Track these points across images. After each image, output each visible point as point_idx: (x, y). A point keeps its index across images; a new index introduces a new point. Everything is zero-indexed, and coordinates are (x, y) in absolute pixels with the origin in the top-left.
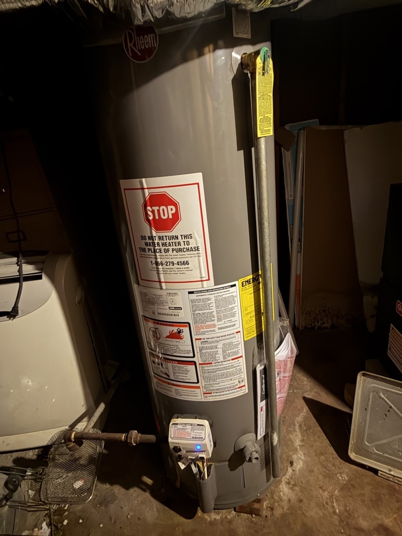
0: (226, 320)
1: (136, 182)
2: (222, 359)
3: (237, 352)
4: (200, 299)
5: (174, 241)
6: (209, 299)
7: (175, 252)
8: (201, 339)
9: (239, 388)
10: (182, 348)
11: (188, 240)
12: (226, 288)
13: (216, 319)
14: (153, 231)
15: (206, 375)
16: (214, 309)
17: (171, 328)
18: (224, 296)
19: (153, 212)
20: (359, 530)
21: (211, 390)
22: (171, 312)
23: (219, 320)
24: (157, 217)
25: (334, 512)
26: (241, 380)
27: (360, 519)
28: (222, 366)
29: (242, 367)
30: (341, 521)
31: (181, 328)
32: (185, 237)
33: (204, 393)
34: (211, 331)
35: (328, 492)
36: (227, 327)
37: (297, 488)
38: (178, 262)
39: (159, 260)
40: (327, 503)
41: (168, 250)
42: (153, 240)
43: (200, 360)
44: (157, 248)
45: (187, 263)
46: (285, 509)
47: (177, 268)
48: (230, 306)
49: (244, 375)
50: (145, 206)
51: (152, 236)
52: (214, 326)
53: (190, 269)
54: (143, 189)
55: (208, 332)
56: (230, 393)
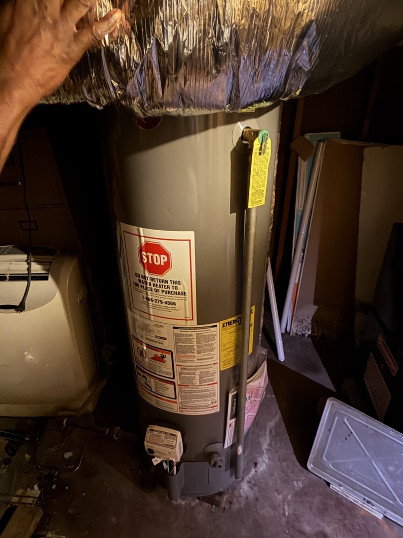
0: (205, 354)
1: (134, 229)
2: (198, 383)
3: (213, 380)
4: (183, 334)
5: (164, 284)
6: (191, 335)
7: (164, 293)
8: (181, 366)
9: (211, 407)
10: (164, 369)
11: (176, 285)
12: (207, 327)
13: (196, 351)
14: (146, 272)
15: (183, 394)
16: (195, 344)
17: (156, 353)
18: (205, 334)
19: (147, 257)
20: (302, 533)
21: (186, 406)
22: (156, 339)
23: (199, 352)
24: (150, 262)
25: (284, 514)
26: (213, 401)
27: (305, 523)
28: (198, 389)
29: (216, 391)
30: (288, 522)
31: (164, 354)
32: (174, 282)
33: (180, 408)
34: (191, 361)
35: (282, 496)
36: (205, 359)
37: (256, 488)
38: (166, 302)
39: (150, 297)
40: (279, 506)
41: (158, 291)
42: (146, 279)
43: (179, 382)
44: (148, 286)
45: (174, 304)
46: (242, 505)
47: (165, 307)
48: (210, 343)
49: (217, 398)
50: (141, 251)
51: (145, 276)
52: (194, 357)
53: (177, 309)
54: (140, 236)
55: (187, 361)
56: (203, 411)
